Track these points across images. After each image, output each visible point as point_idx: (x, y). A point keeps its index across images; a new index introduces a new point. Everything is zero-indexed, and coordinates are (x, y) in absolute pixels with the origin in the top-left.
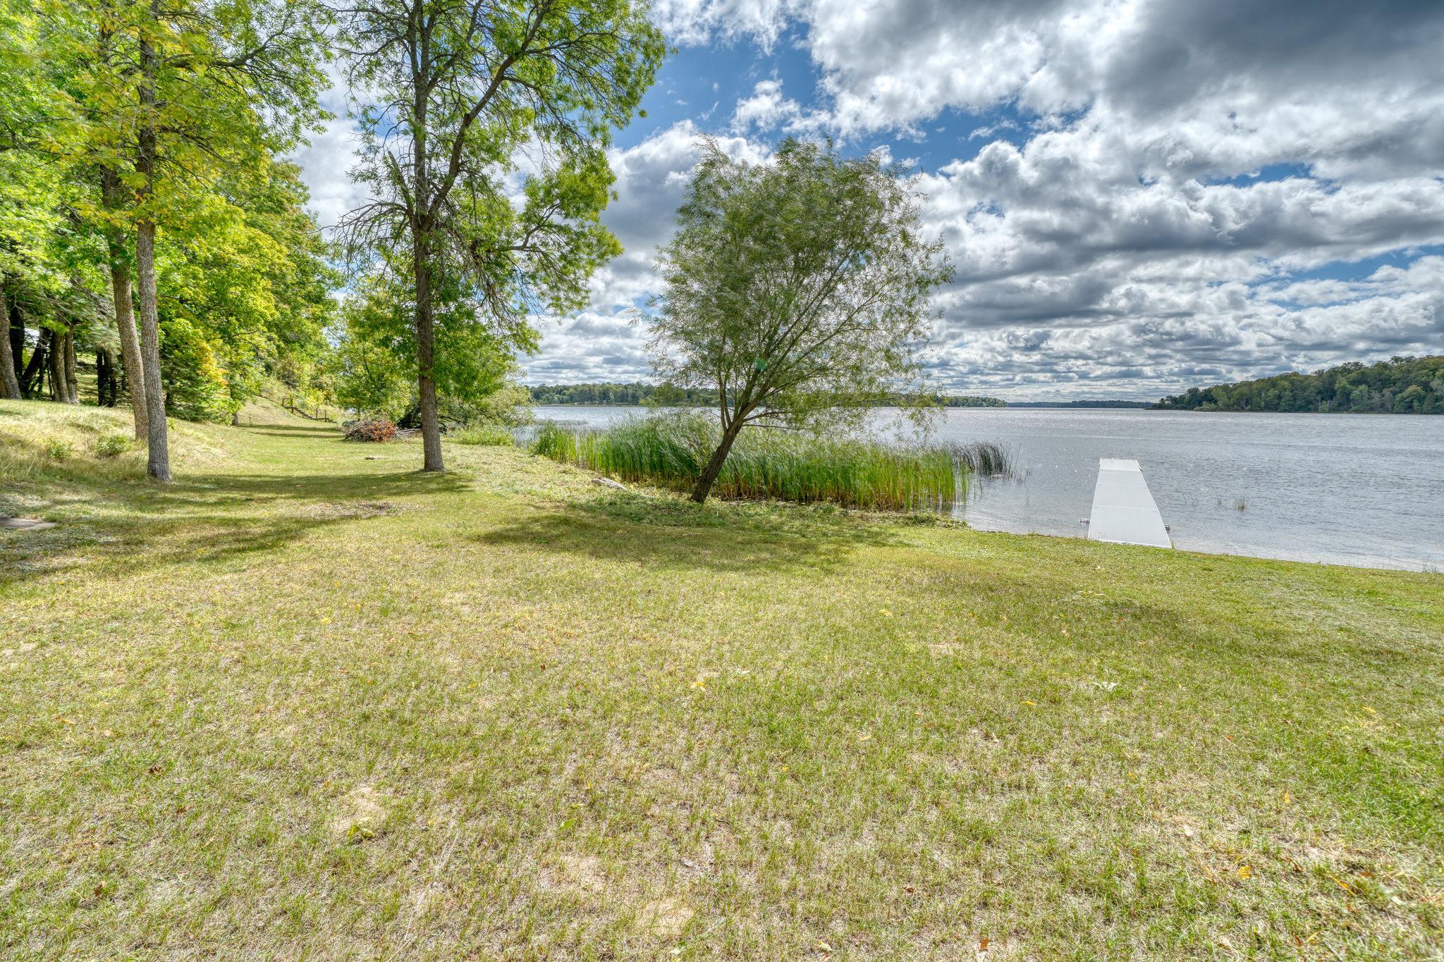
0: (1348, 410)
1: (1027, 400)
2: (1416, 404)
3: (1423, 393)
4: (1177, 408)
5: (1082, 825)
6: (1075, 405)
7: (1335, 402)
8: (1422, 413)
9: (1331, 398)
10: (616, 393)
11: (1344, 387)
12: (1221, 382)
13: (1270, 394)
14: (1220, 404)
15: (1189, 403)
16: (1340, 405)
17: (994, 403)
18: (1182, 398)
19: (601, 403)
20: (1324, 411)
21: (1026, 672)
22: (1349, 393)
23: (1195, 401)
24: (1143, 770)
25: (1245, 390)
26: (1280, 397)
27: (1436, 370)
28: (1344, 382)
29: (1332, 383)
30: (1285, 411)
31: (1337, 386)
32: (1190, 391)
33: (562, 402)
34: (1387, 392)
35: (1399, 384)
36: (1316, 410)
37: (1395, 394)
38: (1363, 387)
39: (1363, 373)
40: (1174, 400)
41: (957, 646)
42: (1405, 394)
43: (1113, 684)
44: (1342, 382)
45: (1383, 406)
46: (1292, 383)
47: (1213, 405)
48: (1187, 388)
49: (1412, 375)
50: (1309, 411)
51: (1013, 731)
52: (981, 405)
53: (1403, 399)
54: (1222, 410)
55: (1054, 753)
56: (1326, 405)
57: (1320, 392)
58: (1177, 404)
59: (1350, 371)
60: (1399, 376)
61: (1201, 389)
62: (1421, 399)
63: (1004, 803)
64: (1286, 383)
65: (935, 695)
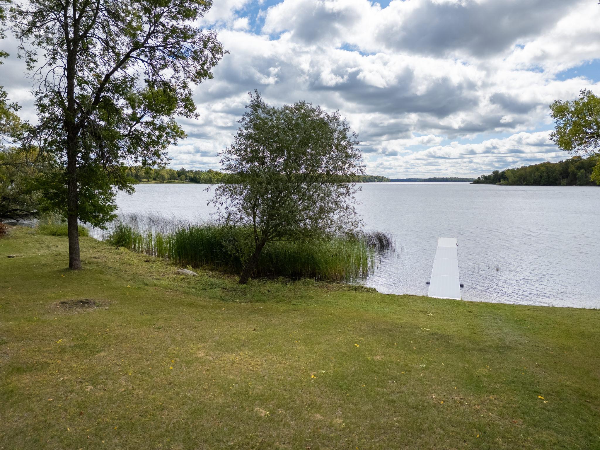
4: (487, 183)
5: (413, 398)
6: (430, 180)
9: (567, 177)
11: (573, 171)
13: (536, 175)
14: (510, 180)
15: (493, 180)
16: (572, 181)
18: (489, 177)
20: (564, 185)
21: (402, 363)
22: (576, 174)
23: (497, 179)
24: (428, 386)
25: (523, 172)
26: (541, 177)
28: (573, 168)
29: (567, 168)
30: (544, 185)
31: (570, 171)
32: (494, 172)
36: (560, 184)
38: (582, 171)
39: (582, 163)
40: (485, 177)
41: (382, 357)
43: (425, 365)
44: (572, 168)
46: (547, 168)
47: (506, 182)
50: (556, 185)
51: (399, 380)
52: (374, 181)
54: (511, 184)
55: (409, 384)
56: (565, 181)
57: (561, 174)
58: (487, 180)
59: (576, 162)
61: (500, 171)
63: (398, 395)
64: (544, 168)
65: (378, 373)
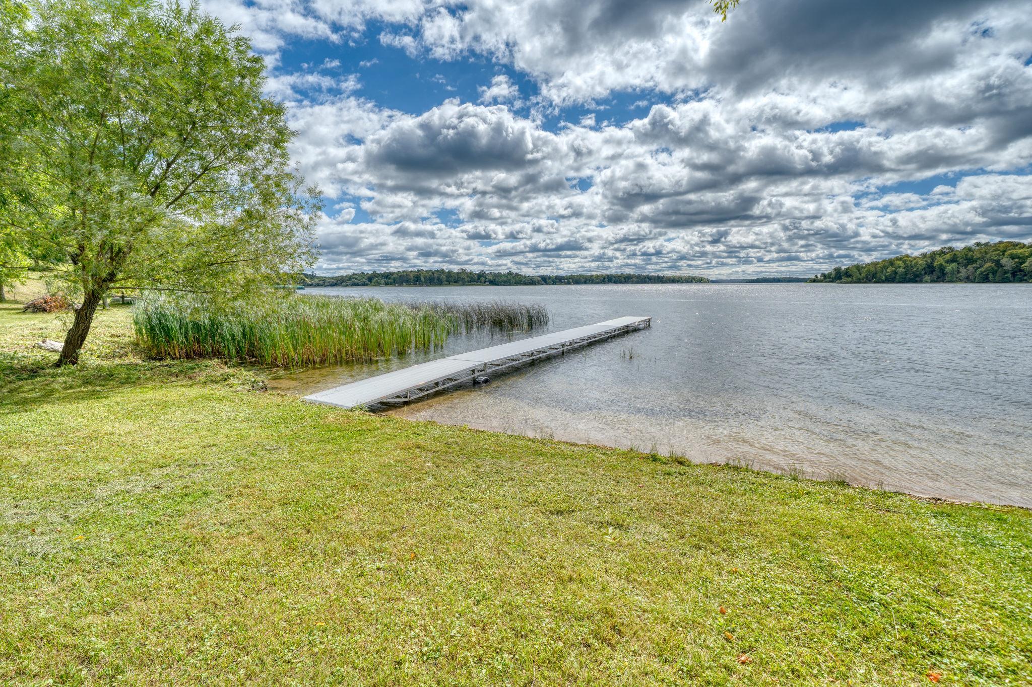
0: (943, 281)
1: (724, 278)
2: (991, 276)
3: (996, 268)
4: (827, 282)
6: (758, 281)
7: (935, 276)
8: (995, 282)
9: (932, 273)
10: (425, 277)
11: (941, 265)
12: (855, 263)
13: (889, 270)
14: (855, 278)
15: (835, 278)
16: (938, 278)
17: (700, 280)
18: (830, 275)
19: (415, 284)
20: (926, 282)
22: (945, 269)
23: (839, 276)
25: (872, 268)
26: (896, 273)
27: (1005, 251)
28: (941, 261)
29: (932, 262)
30: (900, 282)
31: (935, 264)
32: (835, 270)
33: (387, 284)
34: (970, 267)
35: (979, 262)
36: (921, 282)
37: (976, 269)
38: (954, 265)
39: (955, 255)
40: (825, 276)
42: (982, 269)
44: (939, 261)
45: (968, 278)
46: (904, 262)
47: (850, 279)
48: (833, 267)
49: (988, 256)
50: (916, 282)
52: (691, 282)
53: (982, 273)
54: (856, 282)
56: (927, 278)
57: (924, 269)
58: (827, 278)
59: (945, 254)
60: (979, 256)
61: (843, 268)
62: (994, 273)
64: (900, 263)
